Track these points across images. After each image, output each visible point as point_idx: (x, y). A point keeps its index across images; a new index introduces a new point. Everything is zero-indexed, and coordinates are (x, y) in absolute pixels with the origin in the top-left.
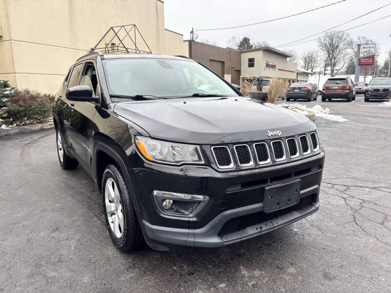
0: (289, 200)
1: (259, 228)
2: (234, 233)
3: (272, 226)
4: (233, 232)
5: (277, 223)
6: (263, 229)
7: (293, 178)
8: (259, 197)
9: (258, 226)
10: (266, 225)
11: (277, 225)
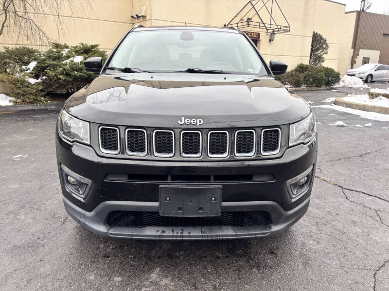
0: (201, 209)
1: (160, 231)
2: (128, 228)
3: (179, 234)
4: (127, 226)
5: (189, 233)
6: (165, 234)
7: (212, 182)
8: (152, 194)
9: (161, 229)
10: (173, 231)
11: (188, 235)
